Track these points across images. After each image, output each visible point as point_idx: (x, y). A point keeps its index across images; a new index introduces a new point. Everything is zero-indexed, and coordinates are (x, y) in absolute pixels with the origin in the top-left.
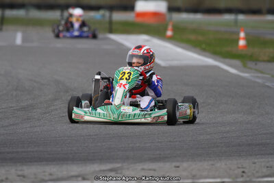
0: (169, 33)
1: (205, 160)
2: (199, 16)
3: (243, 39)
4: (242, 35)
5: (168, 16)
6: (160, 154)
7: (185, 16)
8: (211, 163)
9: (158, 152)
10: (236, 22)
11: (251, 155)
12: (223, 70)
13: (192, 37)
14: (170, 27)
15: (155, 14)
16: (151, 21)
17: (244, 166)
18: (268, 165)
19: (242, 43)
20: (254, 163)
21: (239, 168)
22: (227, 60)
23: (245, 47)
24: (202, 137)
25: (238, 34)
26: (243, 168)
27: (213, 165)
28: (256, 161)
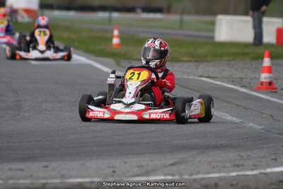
1: (75, 160)
2: (72, 14)
3: (117, 37)
4: (116, 33)
5: (39, 13)
6: (28, 154)
7: (57, 13)
8: (82, 162)
9: (27, 152)
10: (110, 20)
11: (122, 155)
12: (96, 68)
13: (65, 35)
17: (115, 165)
18: (139, 164)
19: (116, 41)
20: (125, 163)
21: (109, 167)
22: (101, 59)
23: (119, 45)
24: (72, 137)
25: (112, 32)
26: (114, 168)
27: (83, 164)
28: (127, 160)
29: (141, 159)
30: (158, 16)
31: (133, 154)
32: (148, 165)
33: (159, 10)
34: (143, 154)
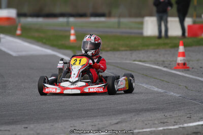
0: (19, 32)
1: (46, 122)
2: (40, 20)
3: (74, 35)
4: (72, 32)
5: (17, 20)
6: (13, 119)
7: (30, 20)
10: (68, 23)
11: (80, 118)
13: (36, 34)
14: (19, 28)
15: (8, 19)
16: (5, 24)
17: (75, 125)
18: (92, 124)
19: (72, 38)
20: (83, 123)
21: (71, 127)
22: (62, 51)
23: (75, 40)
24: (44, 106)
25: (70, 31)
26: (75, 127)
27: (52, 125)
28: (84, 121)
29: (94, 120)
30: (102, 19)
31: (88, 117)
32: (99, 124)
33: (103, 15)
34: (95, 116)
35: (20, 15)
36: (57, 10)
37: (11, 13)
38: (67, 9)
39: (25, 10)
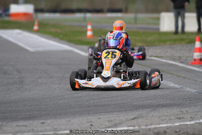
0: (36, 28)
2: (57, 15)
3: (90, 30)
4: (89, 27)
5: (34, 16)
6: (30, 115)
7: (47, 15)
8: (67, 119)
9: (29, 113)
10: (85, 19)
11: (97, 113)
12: (76, 53)
13: (53, 30)
14: (36, 23)
15: (25, 14)
16: (22, 19)
18: (109, 119)
19: (89, 33)
20: (100, 119)
21: (88, 122)
22: (79, 46)
23: (92, 36)
24: (61, 101)
25: (87, 27)
28: (101, 117)
29: (111, 116)
30: (119, 15)
31: (105, 112)
32: (115, 119)
33: (120, 11)
34: (112, 112)
35: (37, 10)
36: (74, 6)
37: (29, 8)
38: (84, 5)
39: (43, 5)
